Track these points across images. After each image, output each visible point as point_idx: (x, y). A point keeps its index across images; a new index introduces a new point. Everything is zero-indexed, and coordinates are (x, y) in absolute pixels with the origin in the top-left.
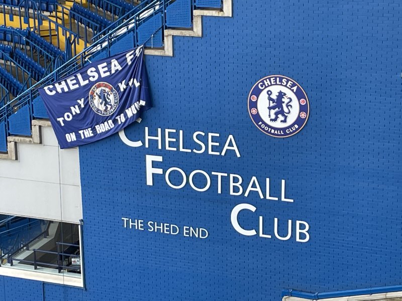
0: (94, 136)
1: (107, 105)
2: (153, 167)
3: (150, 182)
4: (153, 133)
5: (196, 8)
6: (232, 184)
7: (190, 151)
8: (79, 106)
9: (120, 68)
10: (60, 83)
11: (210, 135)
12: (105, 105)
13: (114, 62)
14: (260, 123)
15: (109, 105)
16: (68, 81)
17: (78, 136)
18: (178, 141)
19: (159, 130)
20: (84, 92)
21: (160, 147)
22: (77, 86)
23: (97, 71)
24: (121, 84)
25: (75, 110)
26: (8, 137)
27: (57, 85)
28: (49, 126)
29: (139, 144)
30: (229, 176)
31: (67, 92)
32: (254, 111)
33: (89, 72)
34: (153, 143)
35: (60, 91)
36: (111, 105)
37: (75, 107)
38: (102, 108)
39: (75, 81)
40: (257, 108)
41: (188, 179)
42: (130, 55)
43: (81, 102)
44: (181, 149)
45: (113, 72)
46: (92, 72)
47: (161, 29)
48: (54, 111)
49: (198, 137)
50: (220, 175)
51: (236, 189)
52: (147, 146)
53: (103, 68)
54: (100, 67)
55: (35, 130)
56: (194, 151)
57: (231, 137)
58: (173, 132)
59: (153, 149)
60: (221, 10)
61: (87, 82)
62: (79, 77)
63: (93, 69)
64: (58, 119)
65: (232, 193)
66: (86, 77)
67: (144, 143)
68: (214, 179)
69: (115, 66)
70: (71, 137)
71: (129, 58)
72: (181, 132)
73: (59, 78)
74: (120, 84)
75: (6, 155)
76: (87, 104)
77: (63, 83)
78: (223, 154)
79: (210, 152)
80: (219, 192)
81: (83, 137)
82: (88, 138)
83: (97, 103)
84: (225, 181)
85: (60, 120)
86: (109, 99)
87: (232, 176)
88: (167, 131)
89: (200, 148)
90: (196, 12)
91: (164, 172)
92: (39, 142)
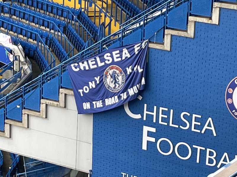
0: (103, 107)
1: (116, 84)
2: (148, 136)
3: (144, 147)
4: (150, 109)
5: (191, 15)
6: (208, 157)
7: (177, 126)
8: (96, 82)
9: (129, 56)
10: (83, 63)
11: (194, 116)
12: (115, 84)
13: (125, 51)
14: (234, 111)
15: (117, 83)
16: (89, 61)
17: (92, 105)
18: (169, 117)
19: (155, 107)
20: (100, 71)
21: (154, 121)
22: (95, 66)
23: (112, 56)
24: (129, 68)
25: (92, 85)
26: (41, 100)
27: (81, 64)
28: (72, 95)
29: (139, 116)
30: (206, 150)
31: (87, 70)
32: (230, 101)
33: (105, 57)
34: (150, 117)
35: (82, 68)
36: (119, 84)
37: (92, 83)
38: (112, 85)
39: (94, 62)
40: (232, 99)
41: (174, 149)
42: (138, 47)
43: (97, 79)
44: (171, 125)
45: (123, 58)
46: (107, 56)
47: (163, 29)
48: (77, 84)
49: (185, 116)
50: (199, 148)
51: (211, 161)
52: (145, 119)
53: (116, 54)
54: (114, 53)
55: (62, 97)
56: (181, 127)
57: (210, 119)
58: (165, 110)
59: (149, 122)
60: (211, 18)
61: (103, 64)
62: (98, 59)
63: (109, 54)
64: (79, 91)
65: (207, 163)
66: (103, 60)
67: (142, 116)
68: (194, 151)
69: (125, 54)
70: (86, 106)
71: (137, 49)
72: (172, 111)
73: (82, 59)
74: (127, 68)
75: (39, 113)
76: (101, 81)
77: (86, 63)
78: (203, 132)
79: (193, 129)
80: (198, 161)
81: (95, 107)
82: (99, 108)
83: (109, 81)
84: (203, 153)
85: (81, 91)
86: (118, 79)
87: (208, 150)
88: (161, 109)
89: (185, 125)
90: (191, 18)
91: (156, 141)
92: (64, 106)
